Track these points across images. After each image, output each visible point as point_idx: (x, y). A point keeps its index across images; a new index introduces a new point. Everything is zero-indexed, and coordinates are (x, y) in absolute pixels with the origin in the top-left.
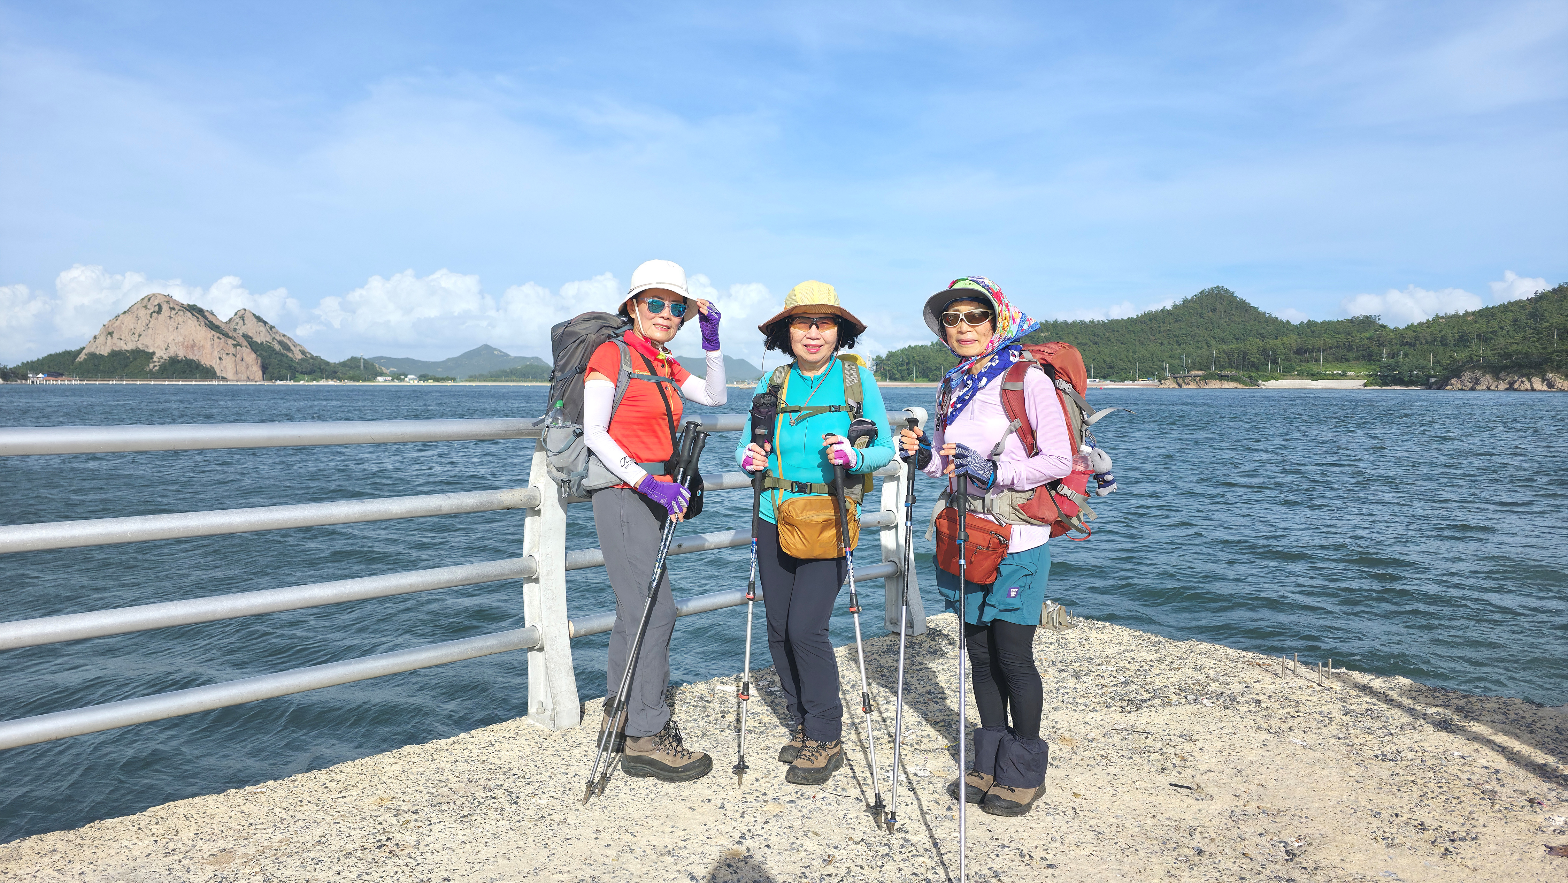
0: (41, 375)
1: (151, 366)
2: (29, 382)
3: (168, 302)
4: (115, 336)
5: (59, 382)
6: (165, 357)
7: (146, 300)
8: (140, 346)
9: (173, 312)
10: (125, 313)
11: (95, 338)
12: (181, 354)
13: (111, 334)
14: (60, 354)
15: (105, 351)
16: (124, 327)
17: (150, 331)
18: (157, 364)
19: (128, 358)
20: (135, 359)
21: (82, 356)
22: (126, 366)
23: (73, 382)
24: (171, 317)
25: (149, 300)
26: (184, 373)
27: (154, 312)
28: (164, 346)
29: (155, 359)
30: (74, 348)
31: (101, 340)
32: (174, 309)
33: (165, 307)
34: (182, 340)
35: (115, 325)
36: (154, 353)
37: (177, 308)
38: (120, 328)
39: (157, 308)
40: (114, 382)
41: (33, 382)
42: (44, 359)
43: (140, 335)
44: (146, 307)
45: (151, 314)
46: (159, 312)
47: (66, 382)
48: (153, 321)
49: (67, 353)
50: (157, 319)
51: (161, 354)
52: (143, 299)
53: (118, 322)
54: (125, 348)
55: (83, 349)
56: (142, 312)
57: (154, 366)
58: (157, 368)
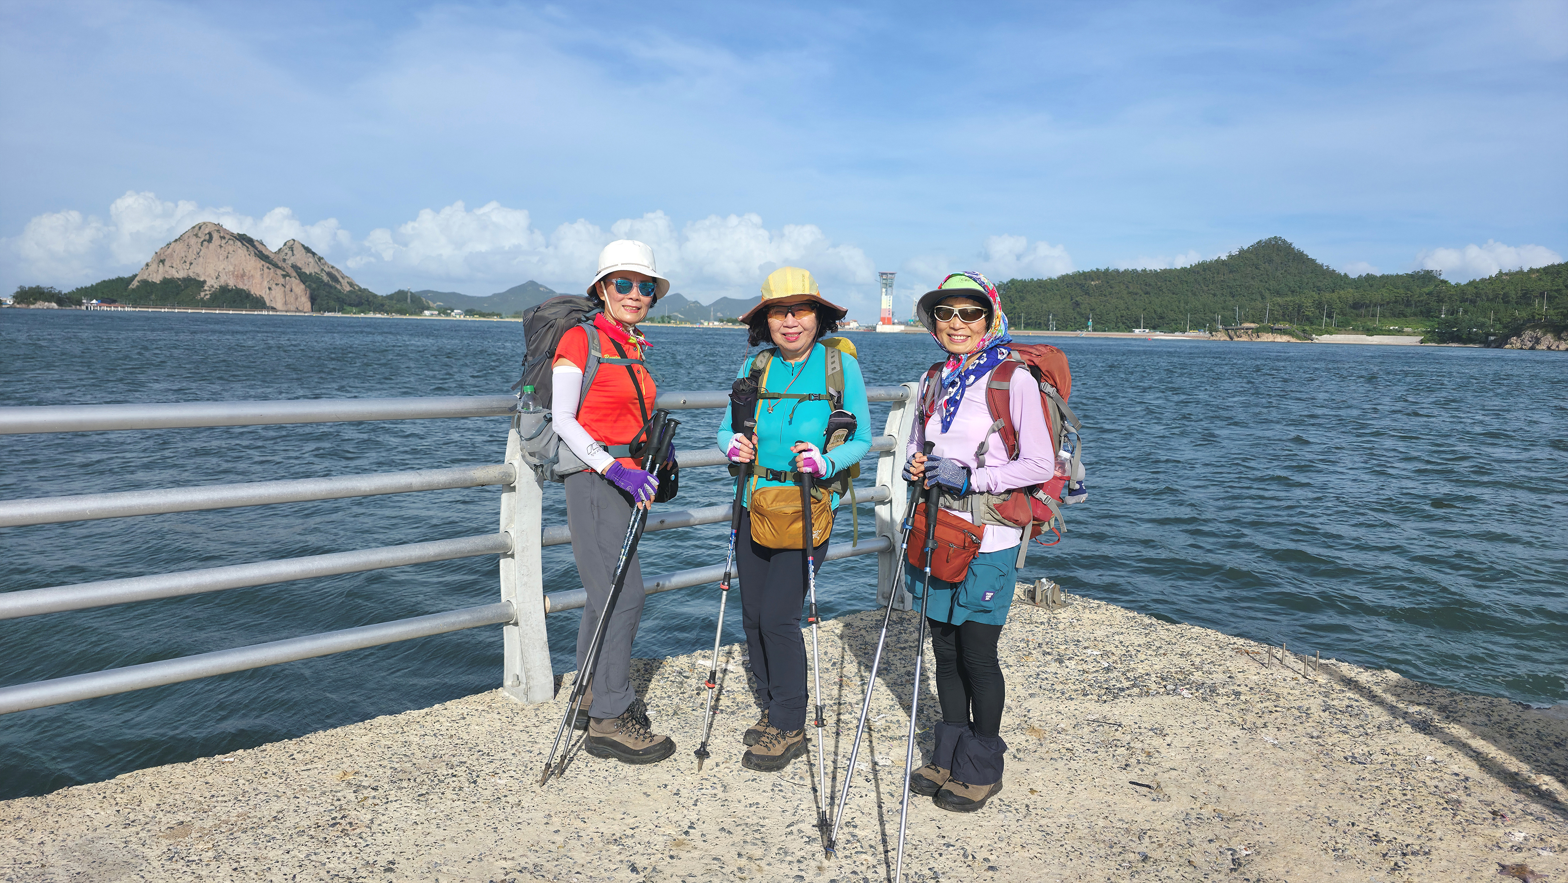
0: (94, 301)
1: (202, 294)
2: (84, 308)
3: (218, 231)
4: (167, 263)
5: (113, 309)
6: (215, 286)
7: (197, 228)
8: (191, 275)
9: (224, 241)
10: (176, 241)
11: (147, 265)
12: (232, 283)
13: (163, 261)
14: (113, 280)
15: (157, 279)
16: (175, 255)
17: (201, 259)
18: (207, 292)
19: (180, 286)
20: (187, 287)
21: (135, 283)
22: (178, 294)
23: (126, 309)
24: (221, 246)
25: (200, 228)
26: (234, 302)
27: (205, 240)
28: (214, 275)
29: (206, 288)
30: (127, 275)
31: (153, 267)
32: (224, 238)
33: (215, 236)
34: (232, 269)
35: (166, 253)
36: (205, 282)
37: (227, 237)
38: (171, 256)
39: (207, 237)
40: (166, 310)
41: (87, 308)
42: (98, 284)
43: (191, 264)
44: (196, 235)
45: (202, 243)
46: (210, 240)
47: (119, 309)
48: (204, 250)
49: (120, 280)
50: (208, 247)
51: (212, 283)
52: (194, 227)
53: (170, 250)
54: (177, 276)
55: (135, 276)
56: (193, 241)
57: (205, 295)
58: (208, 297)
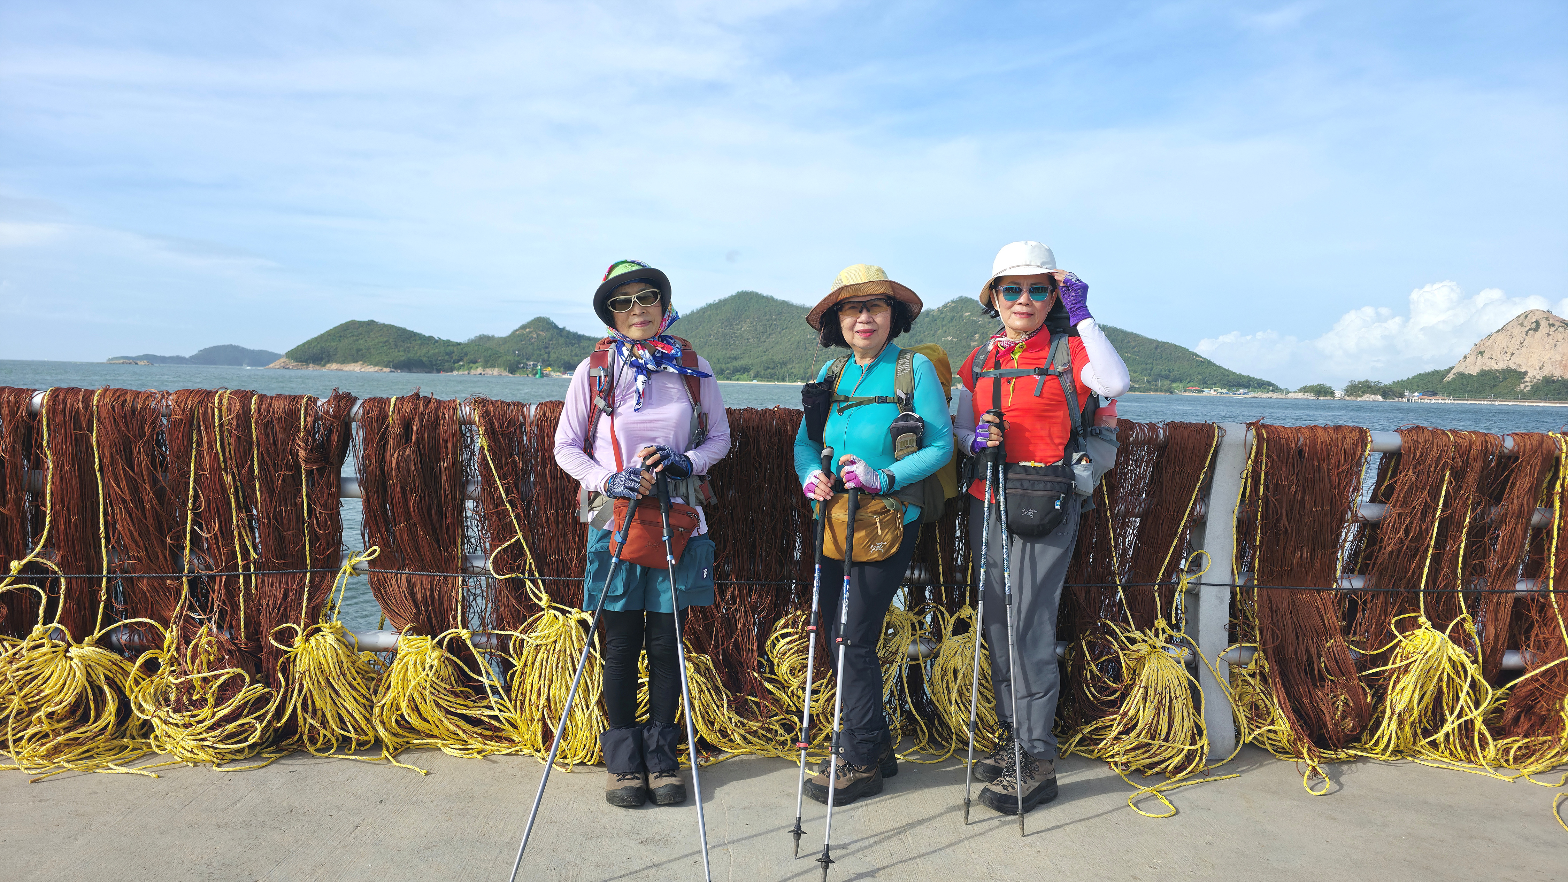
0: (1416, 394)
1: (1522, 386)
2: (1405, 400)
3: (1547, 318)
4: (1486, 355)
6: (1538, 377)
7: (1523, 316)
8: (1512, 366)
9: (1553, 329)
10: (1498, 331)
11: (1465, 357)
12: (1557, 374)
13: (1481, 353)
14: (1429, 373)
15: (1474, 371)
16: (1496, 346)
17: (1524, 349)
18: (1528, 384)
19: (1498, 377)
20: (1505, 379)
21: (1451, 376)
22: (1495, 386)
23: (1447, 401)
24: (1549, 335)
25: (1526, 317)
26: (1559, 394)
27: (1530, 329)
28: (1537, 365)
29: (1526, 379)
30: (1442, 367)
31: (1471, 359)
32: (1553, 325)
33: (1544, 324)
34: (1560, 358)
35: (1486, 345)
36: (1526, 373)
37: (1557, 324)
38: (1492, 346)
39: (1534, 325)
41: (1408, 400)
42: (1414, 378)
43: (1512, 354)
44: (1522, 325)
45: (1527, 332)
46: (1536, 329)
48: (1528, 339)
49: (1436, 373)
50: (1533, 336)
51: (1534, 374)
52: (1519, 316)
53: (1491, 341)
54: (1495, 367)
55: (1452, 368)
56: (1517, 330)
57: (1525, 386)
58: (1528, 388)
